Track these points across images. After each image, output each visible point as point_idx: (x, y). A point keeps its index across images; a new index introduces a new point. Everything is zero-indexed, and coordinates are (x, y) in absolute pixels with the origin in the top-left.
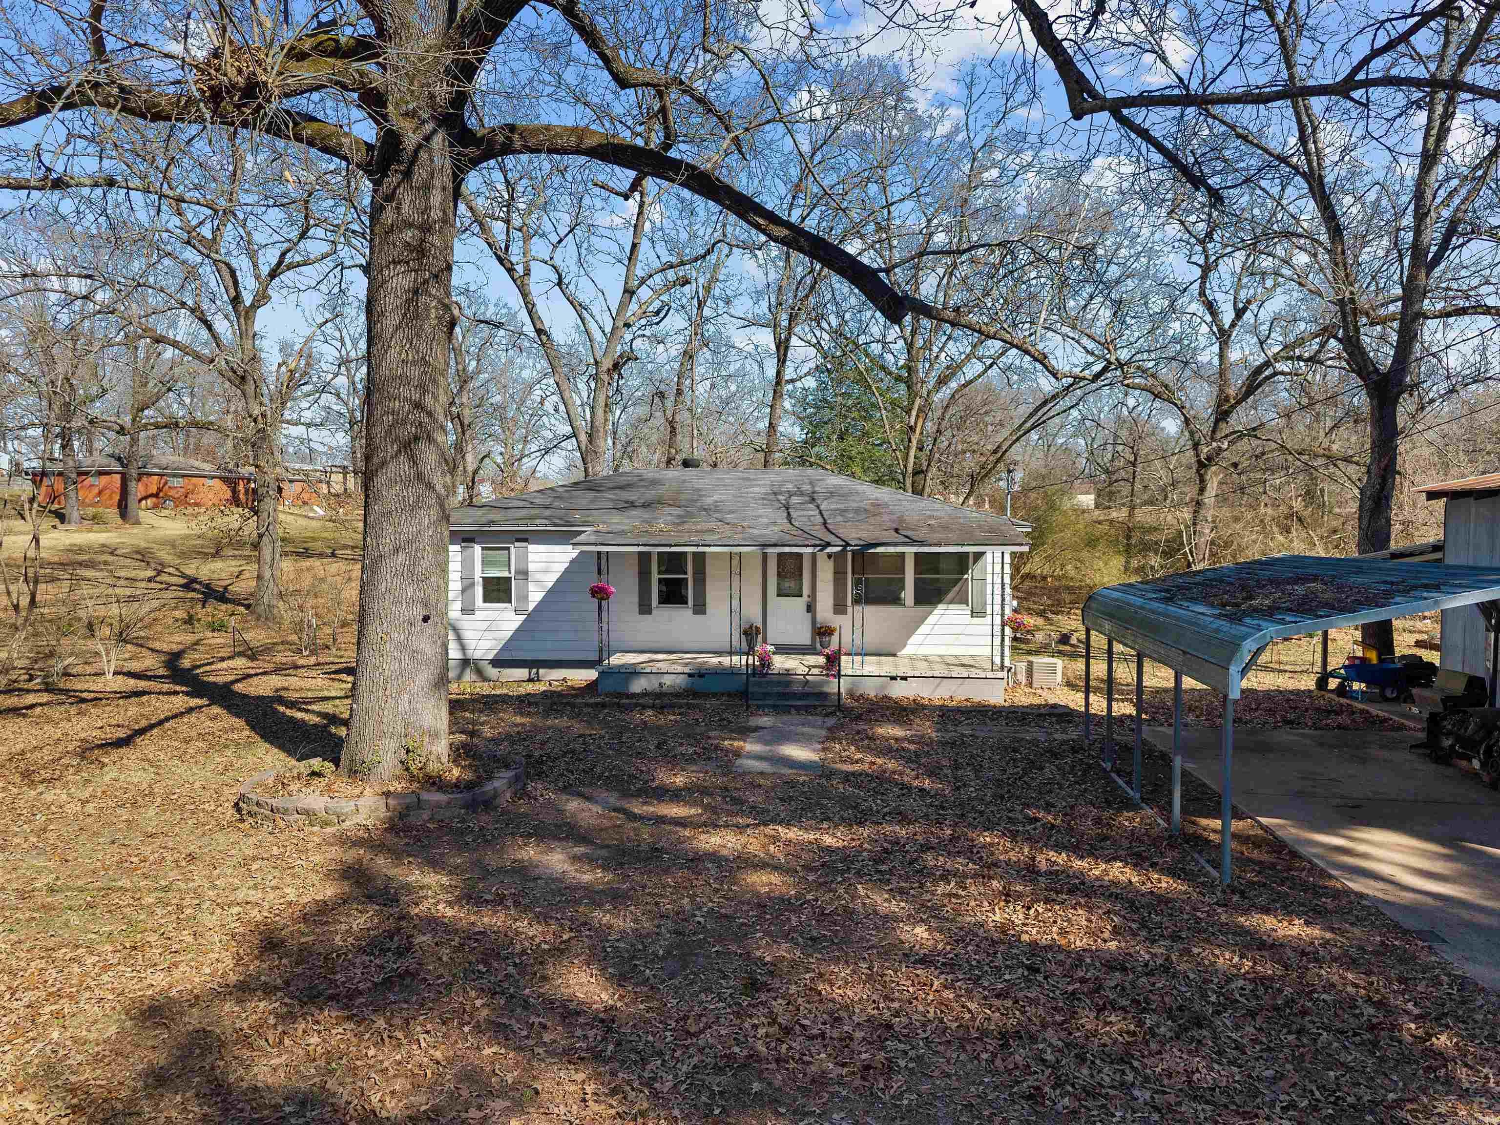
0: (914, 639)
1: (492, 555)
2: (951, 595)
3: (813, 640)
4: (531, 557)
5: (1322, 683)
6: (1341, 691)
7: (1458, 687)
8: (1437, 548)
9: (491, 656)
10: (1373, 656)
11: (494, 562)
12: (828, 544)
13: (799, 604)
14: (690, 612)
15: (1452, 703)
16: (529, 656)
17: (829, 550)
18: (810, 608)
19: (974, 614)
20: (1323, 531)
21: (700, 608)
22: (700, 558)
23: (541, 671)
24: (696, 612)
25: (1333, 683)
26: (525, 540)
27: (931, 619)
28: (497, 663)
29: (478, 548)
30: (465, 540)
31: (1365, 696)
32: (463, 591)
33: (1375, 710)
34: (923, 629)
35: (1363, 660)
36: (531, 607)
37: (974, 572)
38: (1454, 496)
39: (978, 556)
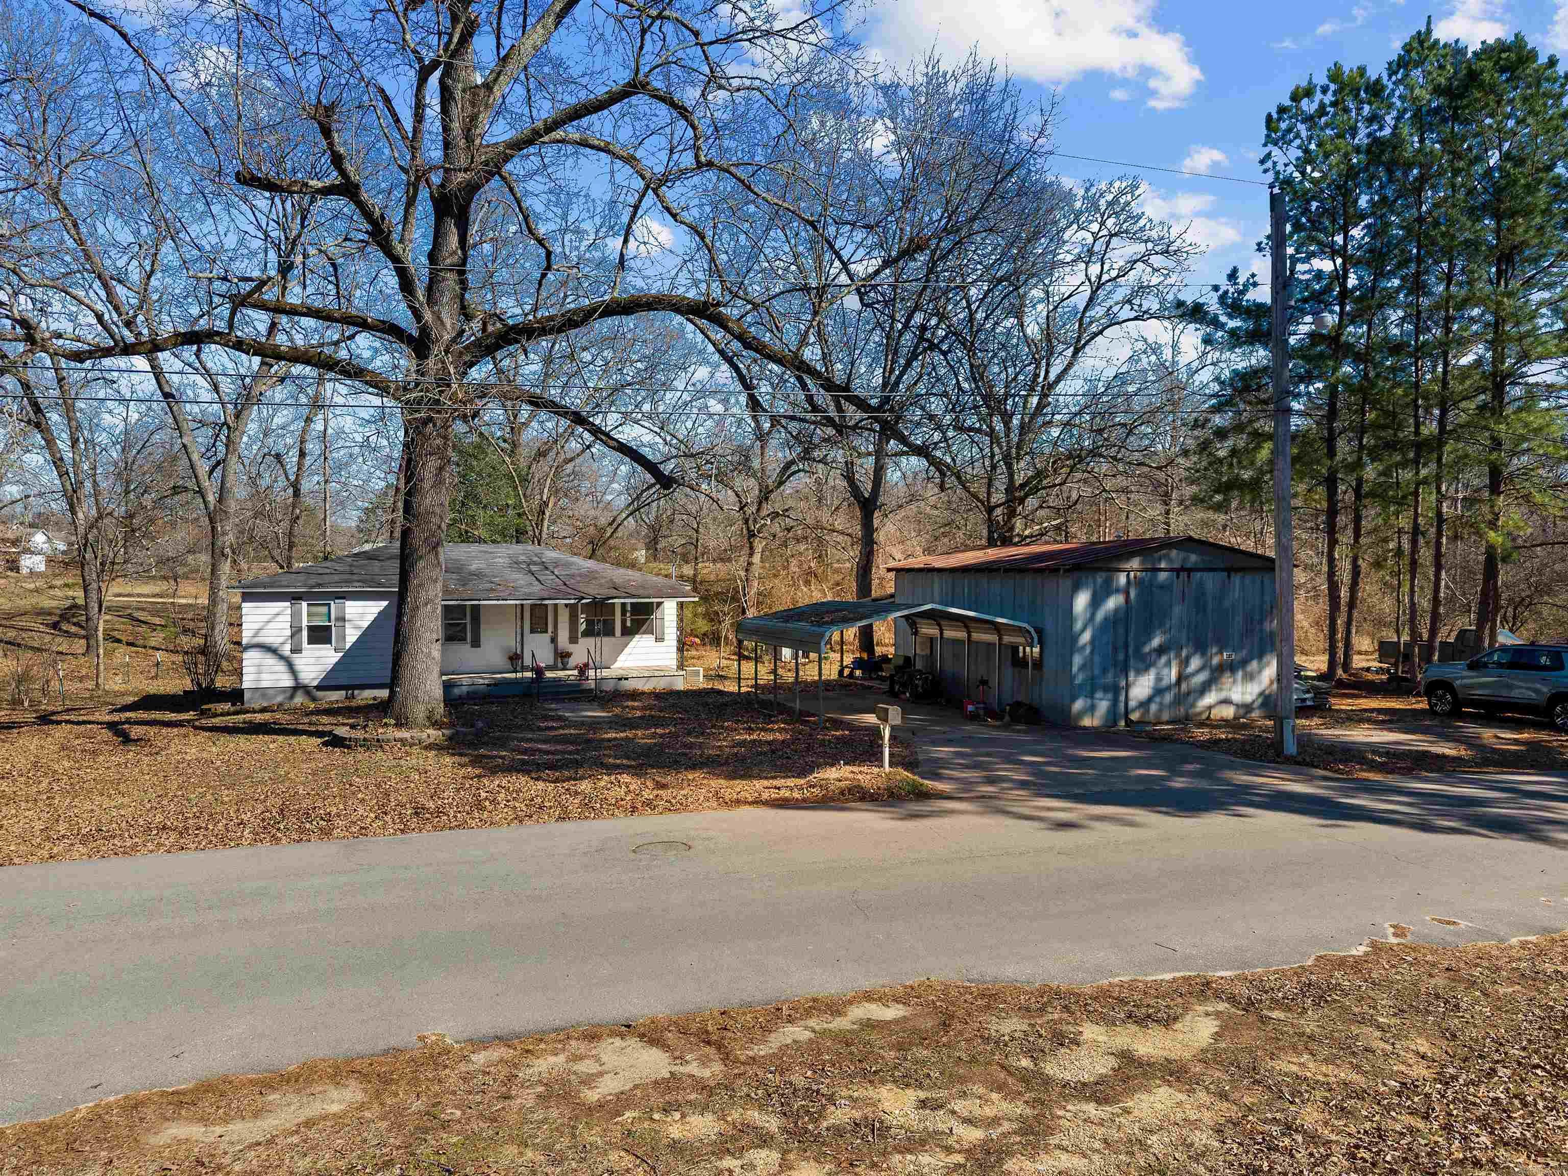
0: (621, 658)
1: (315, 609)
2: (644, 628)
3: (555, 659)
4: (348, 610)
5: (841, 673)
6: (851, 675)
7: (901, 662)
8: (892, 596)
9: (315, 683)
10: (865, 656)
11: (317, 615)
12: (583, 598)
13: (546, 637)
14: (468, 646)
15: (898, 668)
16: (345, 682)
17: (584, 601)
18: (554, 640)
19: (657, 640)
20: (829, 585)
21: (476, 643)
22: (476, 609)
23: (356, 692)
24: (472, 646)
25: (846, 672)
26: (344, 598)
27: (632, 644)
28: (318, 688)
29: (304, 605)
30: (294, 599)
31: (862, 679)
32: (292, 636)
33: (866, 683)
34: (627, 650)
35: (861, 658)
36: (348, 646)
37: (658, 614)
38: (898, 570)
39: (659, 604)
